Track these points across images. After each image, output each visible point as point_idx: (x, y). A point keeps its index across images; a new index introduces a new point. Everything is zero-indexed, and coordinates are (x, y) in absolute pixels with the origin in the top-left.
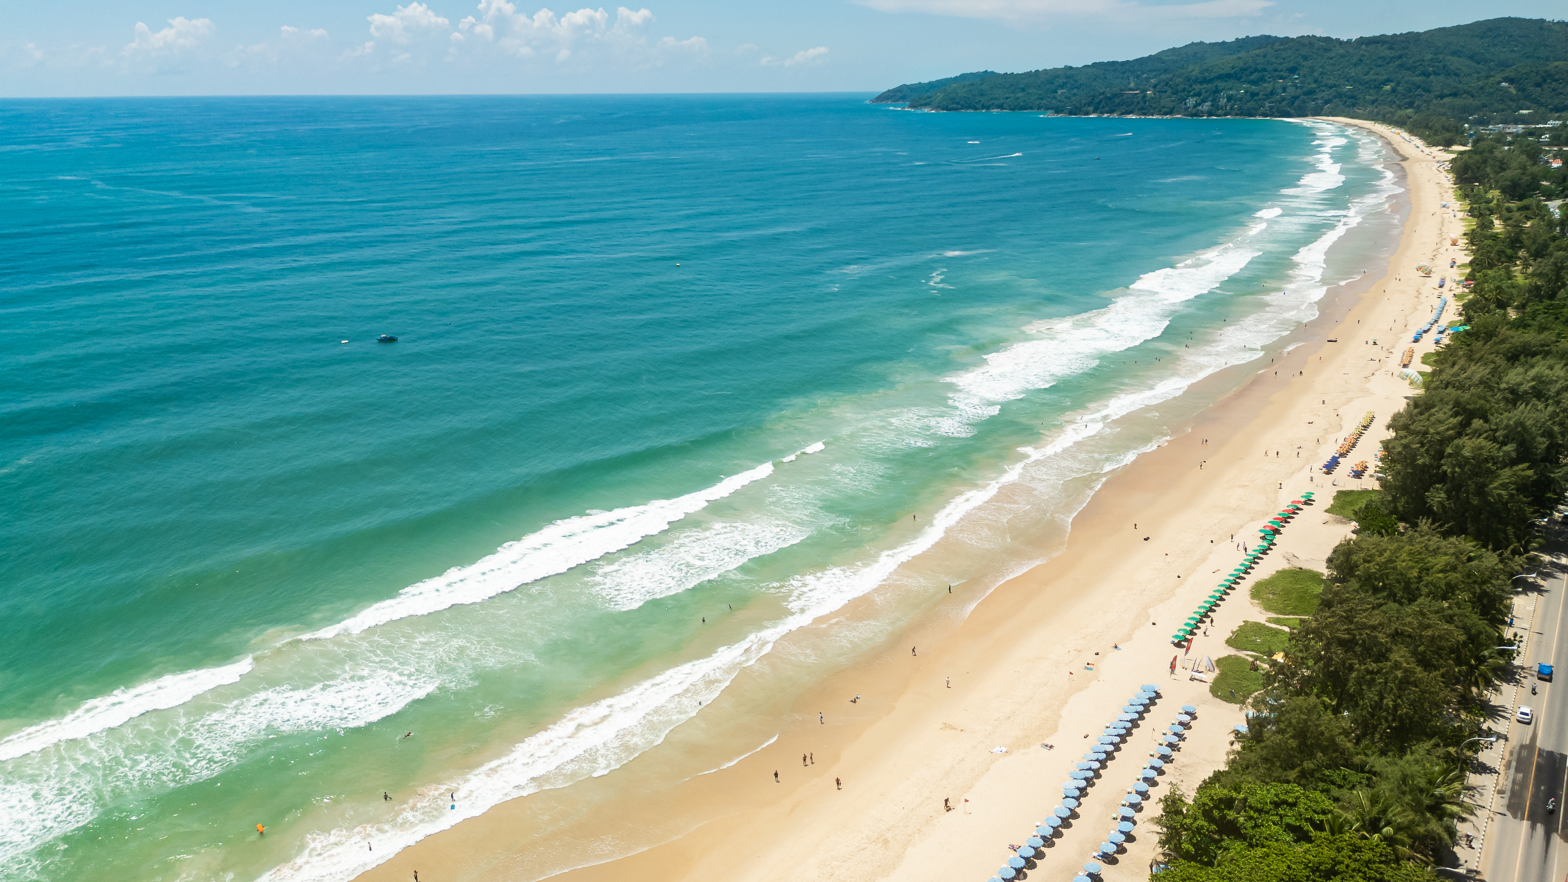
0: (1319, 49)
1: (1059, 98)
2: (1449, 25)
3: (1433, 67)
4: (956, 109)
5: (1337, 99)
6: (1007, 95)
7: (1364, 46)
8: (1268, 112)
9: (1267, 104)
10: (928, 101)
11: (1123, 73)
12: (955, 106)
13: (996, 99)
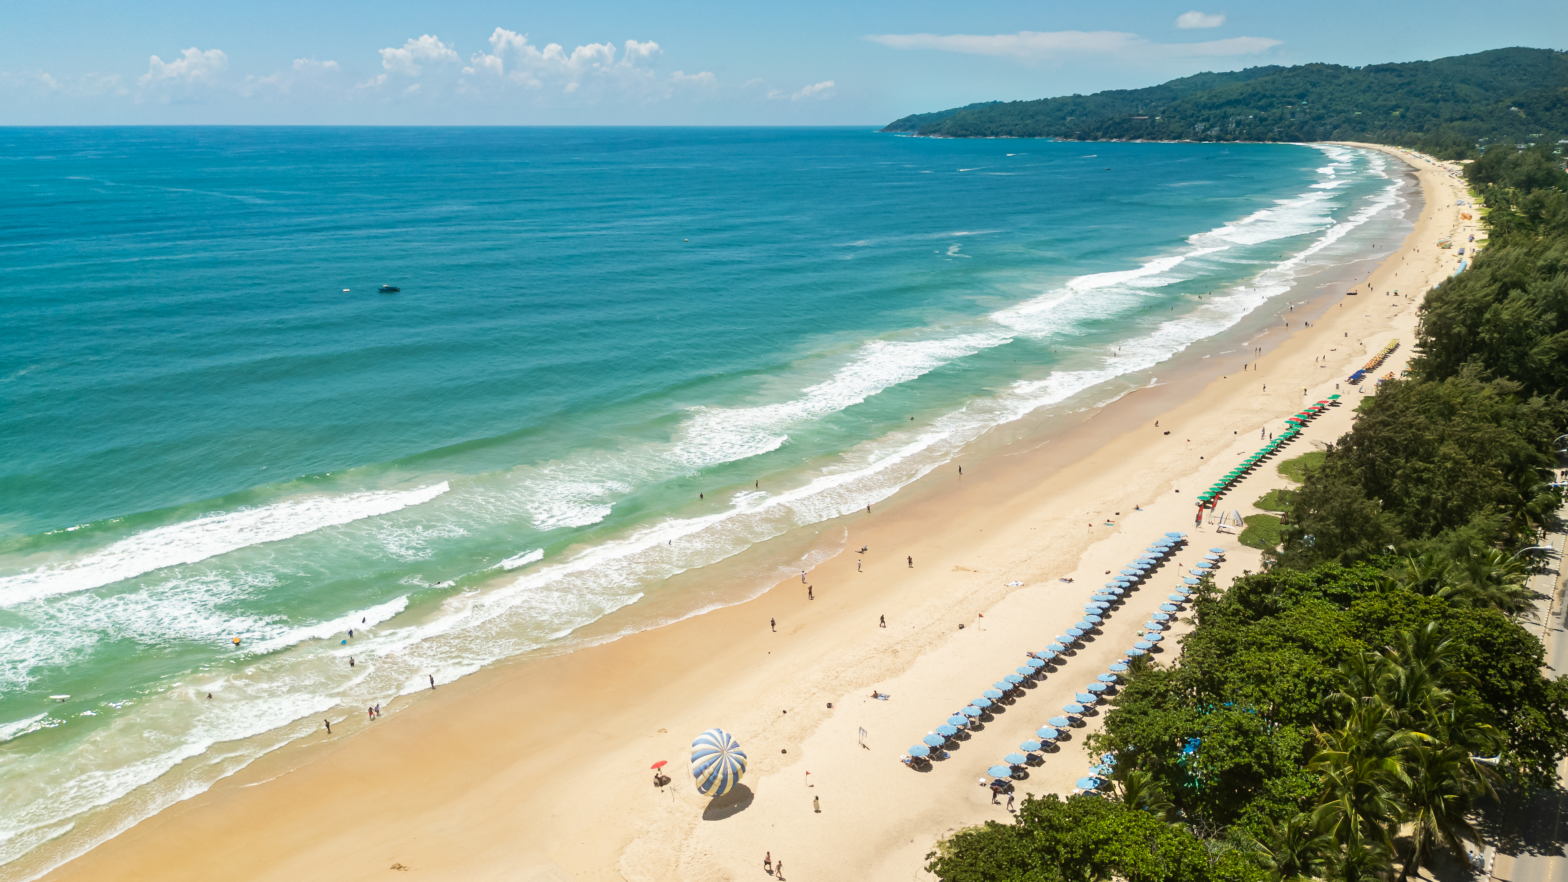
0: (1327, 76)
1: (1068, 125)
2: (1457, 54)
3: (1442, 93)
4: (965, 136)
5: (1346, 124)
6: (1016, 122)
7: (1372, 74)
8: (1277, 137)
9: (1276, 130)
10: (937, 128)
11: (1132, 101)
12: (964, 132)
13: (1004, 125)
